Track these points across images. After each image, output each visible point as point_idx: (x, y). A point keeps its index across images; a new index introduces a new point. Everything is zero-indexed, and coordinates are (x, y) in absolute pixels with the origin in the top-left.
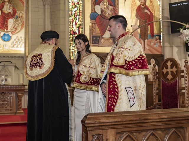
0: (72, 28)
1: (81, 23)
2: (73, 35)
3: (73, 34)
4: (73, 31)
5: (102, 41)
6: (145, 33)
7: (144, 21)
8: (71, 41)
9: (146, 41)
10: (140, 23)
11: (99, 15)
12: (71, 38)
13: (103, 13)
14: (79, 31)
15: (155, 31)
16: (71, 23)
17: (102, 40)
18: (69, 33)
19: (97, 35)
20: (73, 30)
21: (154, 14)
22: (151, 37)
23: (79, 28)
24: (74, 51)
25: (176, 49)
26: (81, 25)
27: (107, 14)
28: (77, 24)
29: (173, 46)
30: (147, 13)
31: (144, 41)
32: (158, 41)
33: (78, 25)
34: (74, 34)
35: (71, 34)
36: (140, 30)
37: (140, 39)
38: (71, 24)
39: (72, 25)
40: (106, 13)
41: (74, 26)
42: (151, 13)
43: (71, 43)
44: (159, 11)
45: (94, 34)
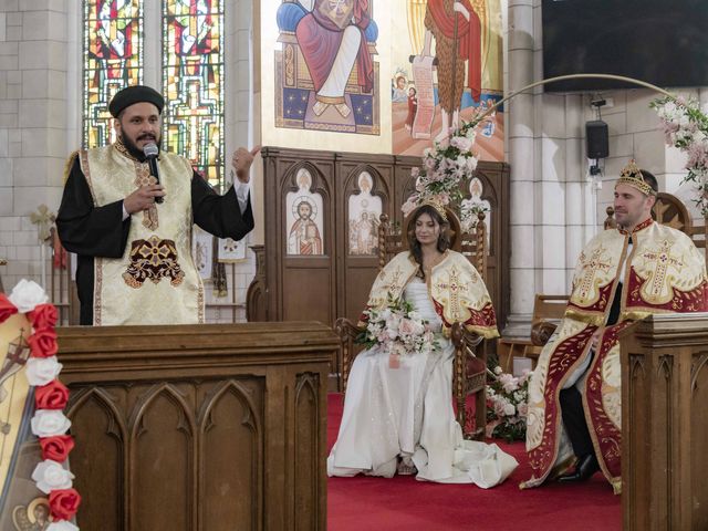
0: (96, 31)
1: (138, 12)
2: (98, 60)
3: (101, 55)
4: (102, 42)
5: (318, 107)
6: (453, 86)
7: (451, 41)
8: (91, 82)
9: (456, 114)
10: (437, 49)
11: (306, 13)
12: (92, 74)
13: (322, 6)
14: (127, 44)
15: (487, 81)
16: (94, 8)
17: (318, 104)
18: (84, 49)
19: (301, 85)
20: (99, 38)
21: (482, 22)
22: (472, 101)
23: (127, 31)
24: (103, 125)
25: (551, 148)
26: (136, 20)
27: (335, 10)
28: (121, 15)
29: (544, 135)
30: (459, 14)
31: (450, 113)
32: (493, 115)
33: (125, 19)
34: (107, 57)
35: (91, 56)
36: (439, 75)
37: (439, 106)
38: (90, 11)
39: (98, 20)
40: (332, 8)
41: (104, 23)
42: (474, 16)
43: (90, 94)
44: (498, 8)
45: (290, 82)
